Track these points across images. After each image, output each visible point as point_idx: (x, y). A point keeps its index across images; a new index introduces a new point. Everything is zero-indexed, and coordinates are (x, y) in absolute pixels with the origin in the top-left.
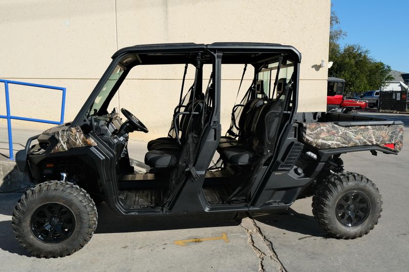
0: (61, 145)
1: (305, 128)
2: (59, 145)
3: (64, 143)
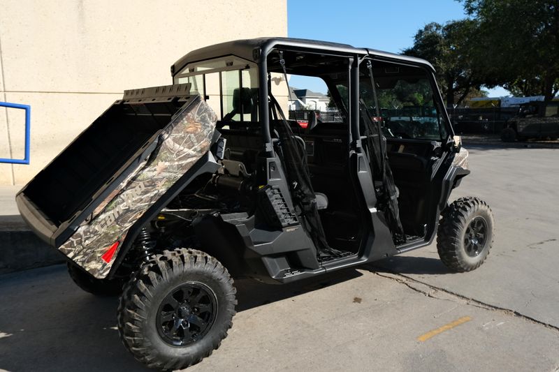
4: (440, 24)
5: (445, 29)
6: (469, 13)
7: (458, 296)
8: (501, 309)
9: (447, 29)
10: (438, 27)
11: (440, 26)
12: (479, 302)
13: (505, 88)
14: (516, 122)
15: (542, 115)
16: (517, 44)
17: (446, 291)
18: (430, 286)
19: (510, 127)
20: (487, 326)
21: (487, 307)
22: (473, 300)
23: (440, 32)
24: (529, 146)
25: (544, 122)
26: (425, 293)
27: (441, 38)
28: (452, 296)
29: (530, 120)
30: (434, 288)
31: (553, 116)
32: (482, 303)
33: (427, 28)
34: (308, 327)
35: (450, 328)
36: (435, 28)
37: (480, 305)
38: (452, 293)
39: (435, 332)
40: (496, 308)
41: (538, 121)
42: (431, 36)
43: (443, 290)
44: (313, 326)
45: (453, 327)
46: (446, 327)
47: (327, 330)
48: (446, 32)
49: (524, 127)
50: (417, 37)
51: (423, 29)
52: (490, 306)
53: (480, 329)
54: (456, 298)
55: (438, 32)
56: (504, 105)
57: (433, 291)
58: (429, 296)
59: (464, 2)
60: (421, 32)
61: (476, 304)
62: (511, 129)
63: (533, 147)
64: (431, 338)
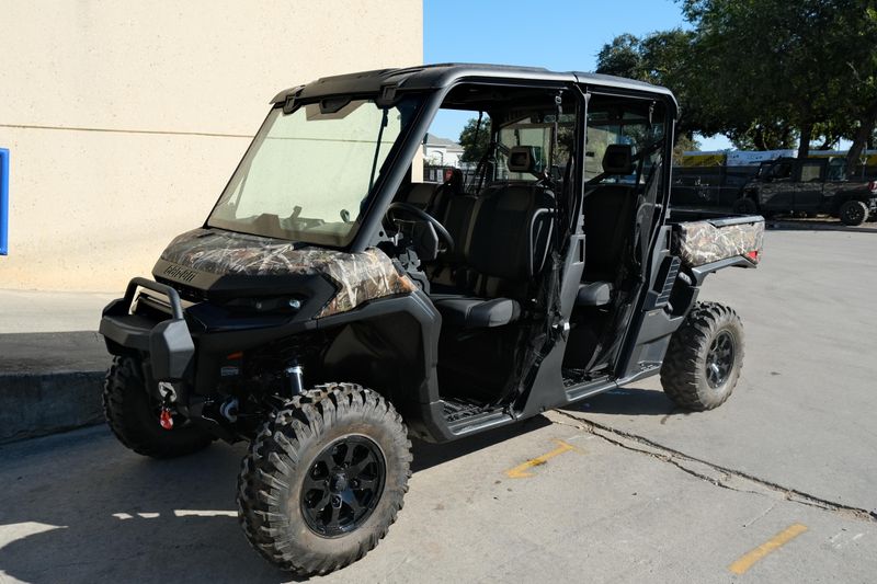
0: (347, 296)
1: (685, 232)
2: (341, 296)
3: (353, 290)
4: (637, 37)
5: (643, 45)
6: (691, 20)
7: (767, 483)
8: (846, 507)
9: (647, 45)
10: (634, 41)
11: (636, 40)
12: (807, 496)
13: (728, 137)
14: (756, 189)
15: (797, 179)
16: (762, 69)
17: (744, 476)
18: (716, 467)
19: (747, 196)
20: (837, 541)
21: (821, 504)
22: (794, 491)
23: (636, 50)
24: (776, 226)
25: (799, 190)
26: (711, 480)
27: (638, 59)
28: (758, 485)
29: (778, 186)
30: (723, 470)
31: (812, 181)
32: (813, 498)
33: (616, 43)
34: (536, 549)
35: (777, 548)
36: (629, 42)
37: (809, 501)
38: (755, 479)
39: (756, 555)
40: (838, 506)
41: (790, 188)
42: (623, 56)
43: (739, 474)
44: (543, 549)
45: (781, 546)
46: (770, 544)
47: (570, 556)
48: (646, 50)
49: (769, 196)
50: (602, 55)
51: (611, 43)
52: (826, 502)
53: (828, 547)
54: (765, 487)
55: (633, 48)
56: (732, 163)
57: (724, 476)
58: (720, 485)
59: (681, 3)
60: (607, 48)
61: (803, 500)
62: (749, 199)
63: (782, 228)
64: (751, 566)
